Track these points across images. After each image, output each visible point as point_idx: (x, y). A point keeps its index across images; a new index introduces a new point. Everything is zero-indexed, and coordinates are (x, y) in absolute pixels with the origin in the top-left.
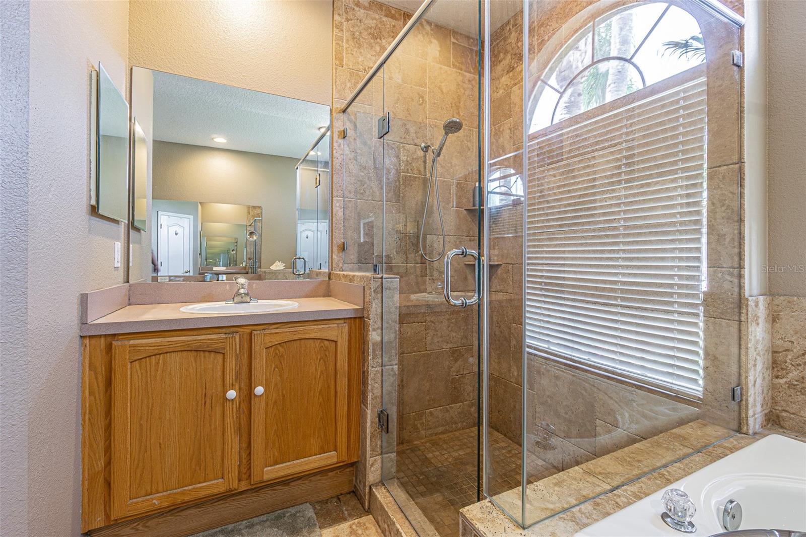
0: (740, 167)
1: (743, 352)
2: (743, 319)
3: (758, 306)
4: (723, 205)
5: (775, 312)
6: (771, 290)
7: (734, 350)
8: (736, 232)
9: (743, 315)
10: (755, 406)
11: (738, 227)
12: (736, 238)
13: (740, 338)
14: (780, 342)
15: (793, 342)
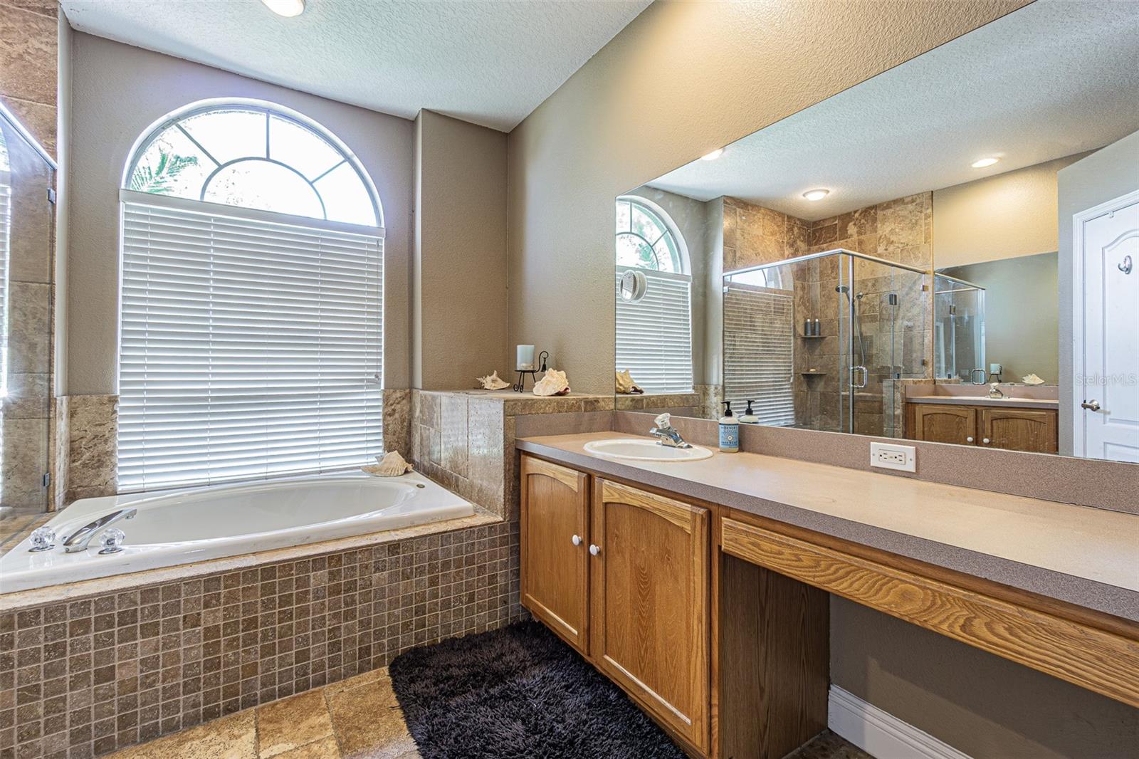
0: (51, 288)
1: (51, 444)
2: (51, 416)
3: (62, 404)
4: (34, 318)
5: (73, 408)
6: (69, 393)
7: (43, 444)
8: (47, 342)
9: (51, 412)
10: (59, 487)
11: (48, 338)
12: (47, 348)
13: (49, 432)
14: (76, 433)
15: (86, 431)
